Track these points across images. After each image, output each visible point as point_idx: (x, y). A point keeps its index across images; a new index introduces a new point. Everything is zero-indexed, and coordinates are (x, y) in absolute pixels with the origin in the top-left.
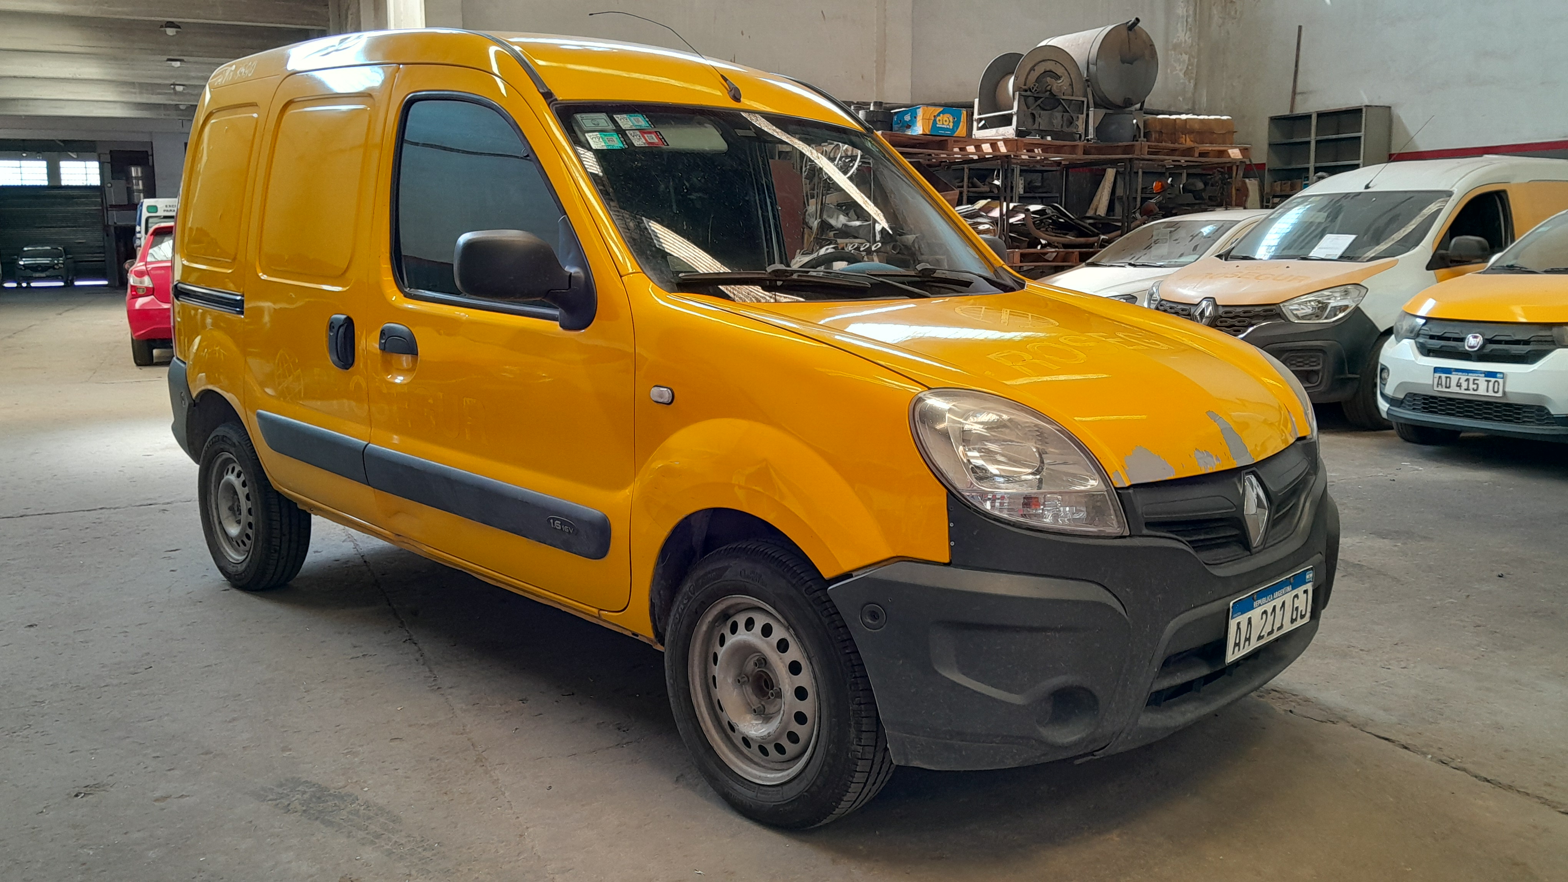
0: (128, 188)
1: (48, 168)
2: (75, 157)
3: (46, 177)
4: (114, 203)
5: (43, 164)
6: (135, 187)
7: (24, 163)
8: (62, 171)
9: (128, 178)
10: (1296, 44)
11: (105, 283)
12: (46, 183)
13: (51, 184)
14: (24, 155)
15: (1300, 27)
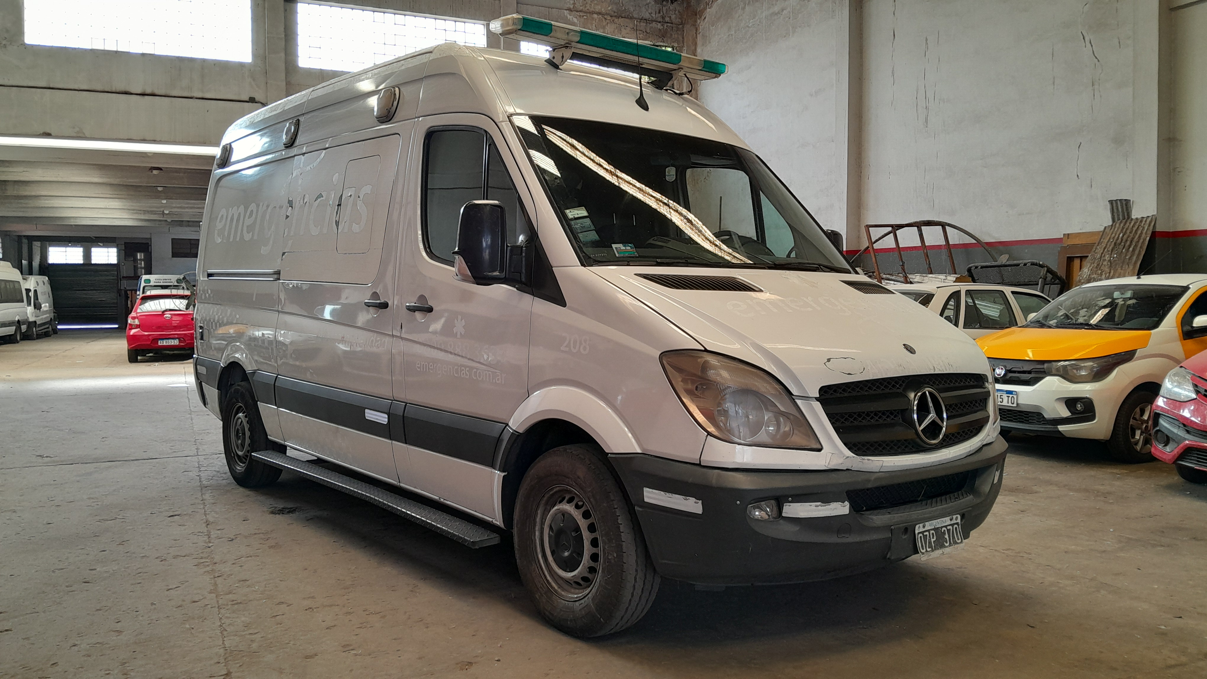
0: (134, 266)
1: (84, 252)
2: (102, 245)
3: (82, 258)
4: (125, 276)
5: (81, 250)
6: (139, 266)
7: (68, 249)
8: (93, 254)
9: (135, 260)
11: (117, 326)
12: (81, 262)
13: (85, 263)
14: (70, 245)
15: (721, 196)
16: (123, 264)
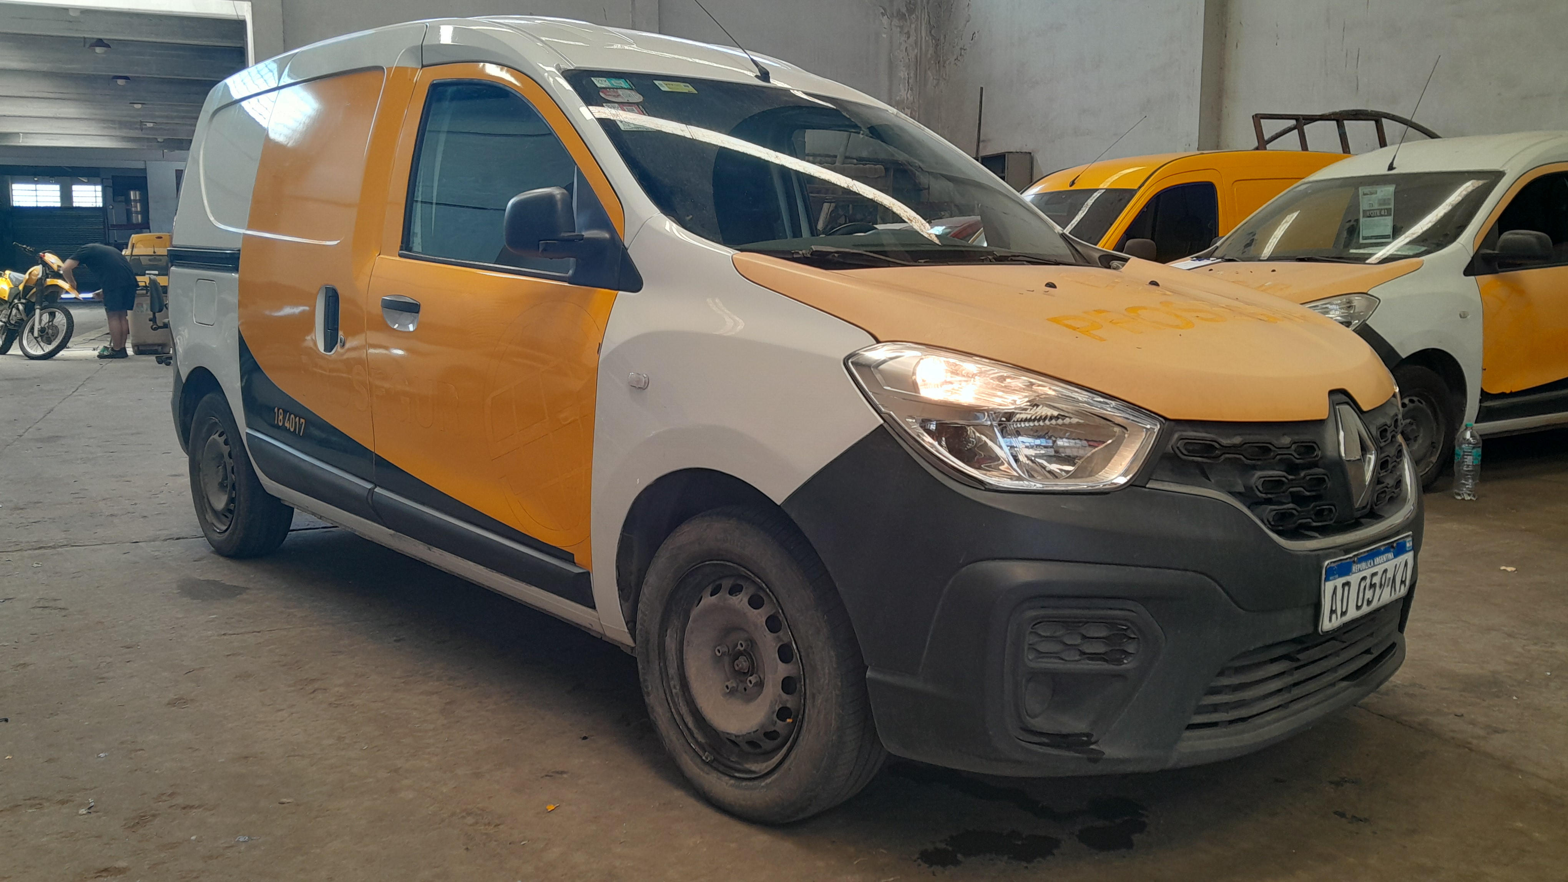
0: (127, 210)
1: (61, 191)
2: (85, 181)
3: (59, 199)
4: (114, 223)
5: (57, 187)
6: (133, 209)
7: (39, 187)
8: (74, 194)
9: (128, 201)
10: (980, 101)
12: (59, 205)
13: (64, 206)
14: (36, 179)
15: (982, 88)
16: (111, 207)
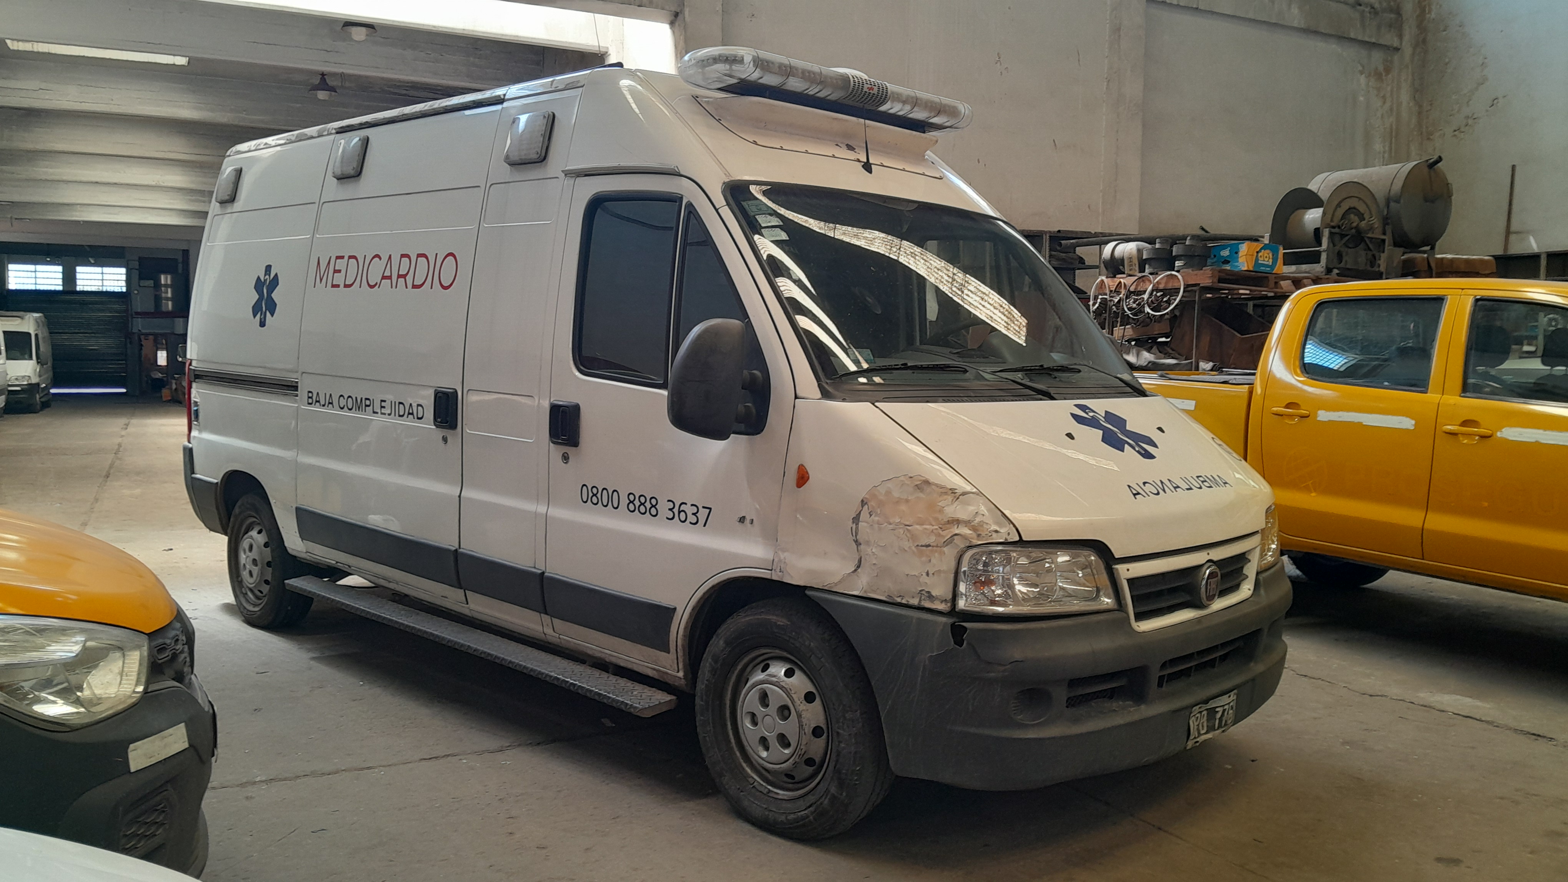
0: (156, 296)
1: (64, 272)
2: (93, 262)
3: (60, 282)
4: (139, 311)
5: (60, 268)
6: (163, 295)
7: (40, 268)
8: (78, 276)
9: (157, 285)
10: (1509, 185)
11: (124, 390)
12: (60, 288)
13: (66, 289)
14: (48, 259)
15: (1514, 167)
16: (136, 292)
